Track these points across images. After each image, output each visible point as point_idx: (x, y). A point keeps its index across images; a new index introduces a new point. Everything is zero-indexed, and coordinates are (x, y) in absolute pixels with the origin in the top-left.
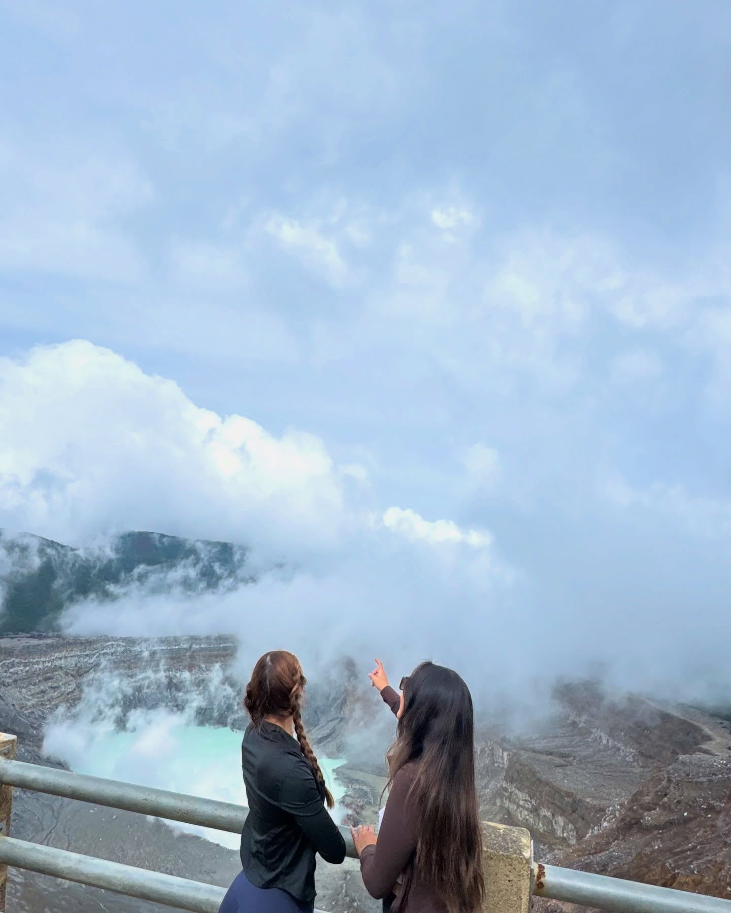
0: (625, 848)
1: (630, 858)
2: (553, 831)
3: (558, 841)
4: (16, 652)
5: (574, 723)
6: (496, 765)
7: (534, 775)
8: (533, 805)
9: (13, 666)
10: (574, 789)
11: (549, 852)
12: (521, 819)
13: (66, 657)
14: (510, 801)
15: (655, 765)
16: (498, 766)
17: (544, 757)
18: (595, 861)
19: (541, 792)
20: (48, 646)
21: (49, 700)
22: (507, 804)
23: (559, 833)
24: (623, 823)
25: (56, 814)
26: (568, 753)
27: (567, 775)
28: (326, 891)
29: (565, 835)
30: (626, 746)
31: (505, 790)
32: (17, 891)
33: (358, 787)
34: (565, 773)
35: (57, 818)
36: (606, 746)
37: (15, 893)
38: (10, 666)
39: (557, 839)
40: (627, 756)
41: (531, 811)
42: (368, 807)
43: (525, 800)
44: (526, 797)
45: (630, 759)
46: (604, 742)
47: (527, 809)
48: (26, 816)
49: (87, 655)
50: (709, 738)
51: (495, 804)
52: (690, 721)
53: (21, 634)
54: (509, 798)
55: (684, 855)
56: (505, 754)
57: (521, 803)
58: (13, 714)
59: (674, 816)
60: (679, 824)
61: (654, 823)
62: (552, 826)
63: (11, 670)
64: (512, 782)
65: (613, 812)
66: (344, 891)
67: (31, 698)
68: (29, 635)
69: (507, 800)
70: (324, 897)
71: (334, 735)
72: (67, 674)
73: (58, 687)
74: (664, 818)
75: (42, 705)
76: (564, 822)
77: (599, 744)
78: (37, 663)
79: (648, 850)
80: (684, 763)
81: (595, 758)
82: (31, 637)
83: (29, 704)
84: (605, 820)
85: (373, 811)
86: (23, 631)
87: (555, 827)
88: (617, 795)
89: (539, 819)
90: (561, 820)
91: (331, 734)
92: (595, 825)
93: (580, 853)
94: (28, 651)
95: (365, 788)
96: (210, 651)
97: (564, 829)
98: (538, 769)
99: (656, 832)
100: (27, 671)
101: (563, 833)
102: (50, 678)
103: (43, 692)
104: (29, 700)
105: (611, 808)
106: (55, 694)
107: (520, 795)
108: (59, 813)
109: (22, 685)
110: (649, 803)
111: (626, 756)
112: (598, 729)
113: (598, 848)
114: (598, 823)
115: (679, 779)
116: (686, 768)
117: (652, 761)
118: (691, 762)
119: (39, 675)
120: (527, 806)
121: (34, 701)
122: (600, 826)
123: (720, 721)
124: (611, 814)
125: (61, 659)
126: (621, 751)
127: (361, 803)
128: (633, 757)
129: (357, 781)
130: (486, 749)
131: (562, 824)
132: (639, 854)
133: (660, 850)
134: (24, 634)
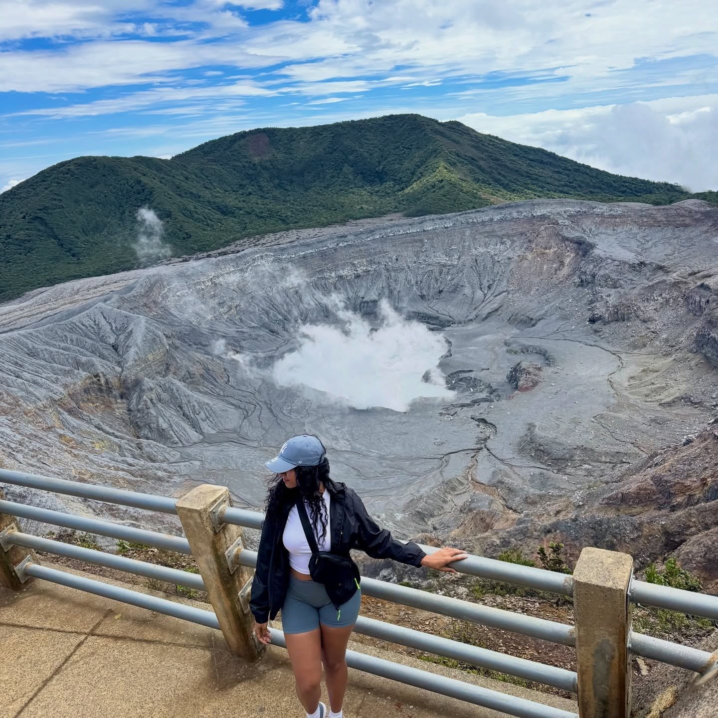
28: (513, 440)
42: (546, 369)
66: (529, 439)
70: (511, 444)
85: (553, 372)
91: (500, 307)
127: (540, 366)
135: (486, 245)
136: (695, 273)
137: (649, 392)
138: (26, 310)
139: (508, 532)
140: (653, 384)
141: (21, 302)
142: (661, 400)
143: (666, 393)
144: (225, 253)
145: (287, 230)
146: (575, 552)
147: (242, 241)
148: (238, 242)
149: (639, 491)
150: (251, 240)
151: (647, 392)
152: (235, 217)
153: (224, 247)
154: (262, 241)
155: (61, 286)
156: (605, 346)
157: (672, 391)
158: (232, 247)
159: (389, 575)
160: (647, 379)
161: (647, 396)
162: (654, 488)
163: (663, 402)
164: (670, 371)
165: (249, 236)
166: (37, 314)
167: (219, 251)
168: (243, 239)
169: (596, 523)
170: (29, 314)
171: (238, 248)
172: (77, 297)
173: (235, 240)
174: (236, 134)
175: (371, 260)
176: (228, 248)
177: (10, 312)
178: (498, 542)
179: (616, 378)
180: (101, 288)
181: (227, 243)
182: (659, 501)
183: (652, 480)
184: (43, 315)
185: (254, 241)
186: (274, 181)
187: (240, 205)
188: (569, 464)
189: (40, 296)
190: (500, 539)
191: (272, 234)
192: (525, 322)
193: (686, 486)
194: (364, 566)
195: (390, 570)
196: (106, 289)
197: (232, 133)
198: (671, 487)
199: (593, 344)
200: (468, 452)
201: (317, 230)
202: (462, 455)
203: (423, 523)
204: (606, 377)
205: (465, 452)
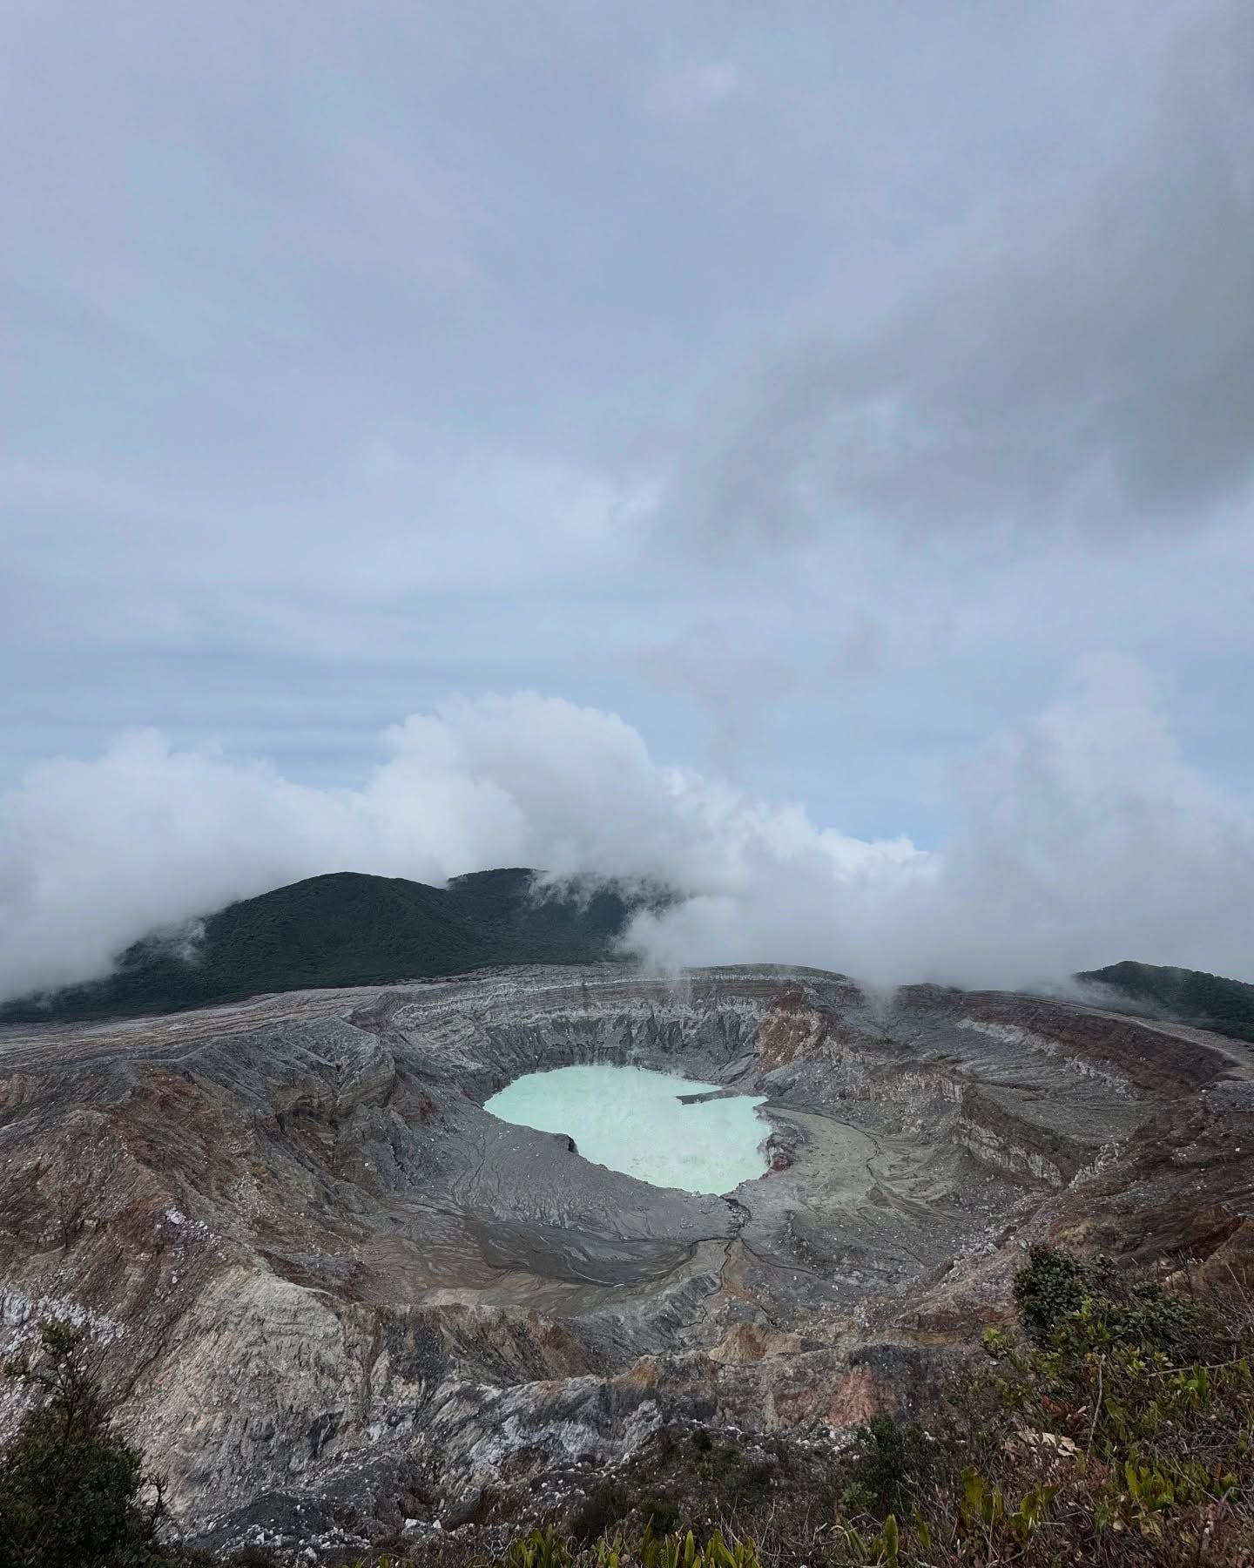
0: (1153, 1188)
1: (1163, 1200)
2: (1029, 1172)
3: (1036, 1182)
4: (414, 998)
5: (1041, 1051)
6: (946, 1100)
7: (1000, 1110)
8: (1000, 1143)
9: (413, 1011)
10: (1054, 1125)
11: (1026, 1194)
12: (986, 1158)
13: (461, 1001)
14: (970, 1139)
15: (1157, 1097)
16: (949, 1102)
17: (1008, 1090)
18: (1114, 1203)
19: (1010, 1129)
20: (443, 990)
21: (451, 1044)
22: (966, 1142)
23: (1037, 1173)
24: (1143, 1161)
25: (480, 1151)
26: (1037, 1085)
27: (1040, 1109)
28: (770, 1231)
29: (1045, 1175)
30: (1114, 1076)
31: (963, 1126)
32: (460, 1223)
33: (785, 1125)
34: (1038, 1108)
35: (483, 1156)
36: (1088, 1076)
37: (458, 1225)
38: (410, 1011)
39: (1034, 1180)
40: (1117, 1087)
41: (998, 1150)
42: (799, 1145)
43: (990, 1138)
44: (990, 1134)
45: (1120, 1090)
46: (1084, 1072)
47: (993, 1148)
48: (454, 1154)
49: (481, 998)
50: (1233, 1064)
51: (951, 1142)
52: (1203, 1044)
53: (412, 980)
54: (969, 1136)
55: (1247, 1196)
56: (957, 1088)
57: (985, 1141)
58: (422, 1058)
59: (1221, 1152)
60: (1229, 1161)
61: (1191, 1160)
62: (1027, 1166)
63: (412, 1016)
64: (971, 1118)
65: (1111, 1150)
66: (789, 1231)
67: (434, 1042)
68: (420, 981)
69: (967, 1138)
70: (768, 1235)
71: (749, 1072)
72: (465, 1018)
73: (458, 1031)
74: (1205, 1155)
75: (446, 1048)
76: (1043, 1161)
77: (1077, 1074)
78: (435, 1007)
79: (1187, 1191)
80: (1226, 1091)
81: (1074, 1091)
82: (422, 983)
83: (434, 1047)
84: (1099, 1159)
85: (807, 1150)
86: (413, 977)
87: (1031, 1167)
88: (1113, 1131)
89: (1009, 1158)
90: (1038, 1159)
91: (747, 1070)
92: (1086, 1164)
93: (1088, 1194)
94: (424, 996)
95: (793, 1126)
96: (604, 988)
97: (1043, 1168)
98: (1003, 1104)
99: (1196, 1170)
100: (427, 1016)
101: (1043, 1173)
102: (449, 1022)
103: (445, 1035)
104: (433, 1044)
105: (1106, 1146)
106: (457, 1038)
107: (983, 1131)
108: (484, 1151)
109: (425, 1030)
110: (1179, 1138)
111: (1114, 1088)
112: (1073, 1058)
113: (1112, 1188)
114: (1091, 1162)
115: (1222, 1109)
116: (1230, 1097)
117: (1152, 1092)
118: (1236, 1090)
119: (438, 1019)
120: (992, 1144)
121: (438, 1045)
122: (1094, 1166)
123: (1245, 1043)
124: (1107, 1153)
125: (456, 1002)
126: (1108, 1082)
127: (794, 1142)
128: (1126, 1088)
129: (783, 1119)
130: (932, 1083)
131: (1041, 1164)
132: (1175, 1195)
133: (1204, 1191)
134: (415, 981)
135: (732, 1003)
136: (945, 1057)
137: (914, 1186)
138: (248, 1014)
139: (803, 1359)
140: (916, 1176)
141: (244, 1006)
142: (927, 1197)
143: (932, 1189)
144: (466, 980)
145: (532, 963)
146: (889, 1397)
148: (480, 970)
149: (939, 1314)
150: (494, 969)
151: (912, 1186)
153: (466, 973)
154: (504, 972)
155: (293, 993)
156: (859, 1126)
157: (938, 1187)
158: (474, 974)
159: (652, 1410)
160: (908, 1170)
161: (911, 1190)
162: (957, 1311)
163: (930, 1199)
164: (931, 1163)
165: (493, 965)
166: (259, 1020)
167: (460, 976)
168: (486, 967)
169: (912, 1356)
170: (250, 1019)
171: (480, 976)
172: (305, 1007)
173: (480, 967)
176: (469, 974)
177: (230, 1015)
178: (791, 1372)
179: (874, 1164)
180: (333, 1001)
181: (470, 970)
182: (965, 1330)
183: (953, 1299)
184: (265, 1022)
185: (497, 971)
188: (837, 1269)
189: (267, 1001)
190: (794, 1368)
191: (516, 966)
192: (773, 1090)
193: (996, 1313)
194: (618, 1392)
195: (653, 1403)
196: (339, 1002)
198: (978, 1311)
199: (845, 1122)
200: (719, 1241)
201: (562, 968)
202: (713, 1245)
203: (669, 1335)
204: (864, 1162)
205: (715, 1241)
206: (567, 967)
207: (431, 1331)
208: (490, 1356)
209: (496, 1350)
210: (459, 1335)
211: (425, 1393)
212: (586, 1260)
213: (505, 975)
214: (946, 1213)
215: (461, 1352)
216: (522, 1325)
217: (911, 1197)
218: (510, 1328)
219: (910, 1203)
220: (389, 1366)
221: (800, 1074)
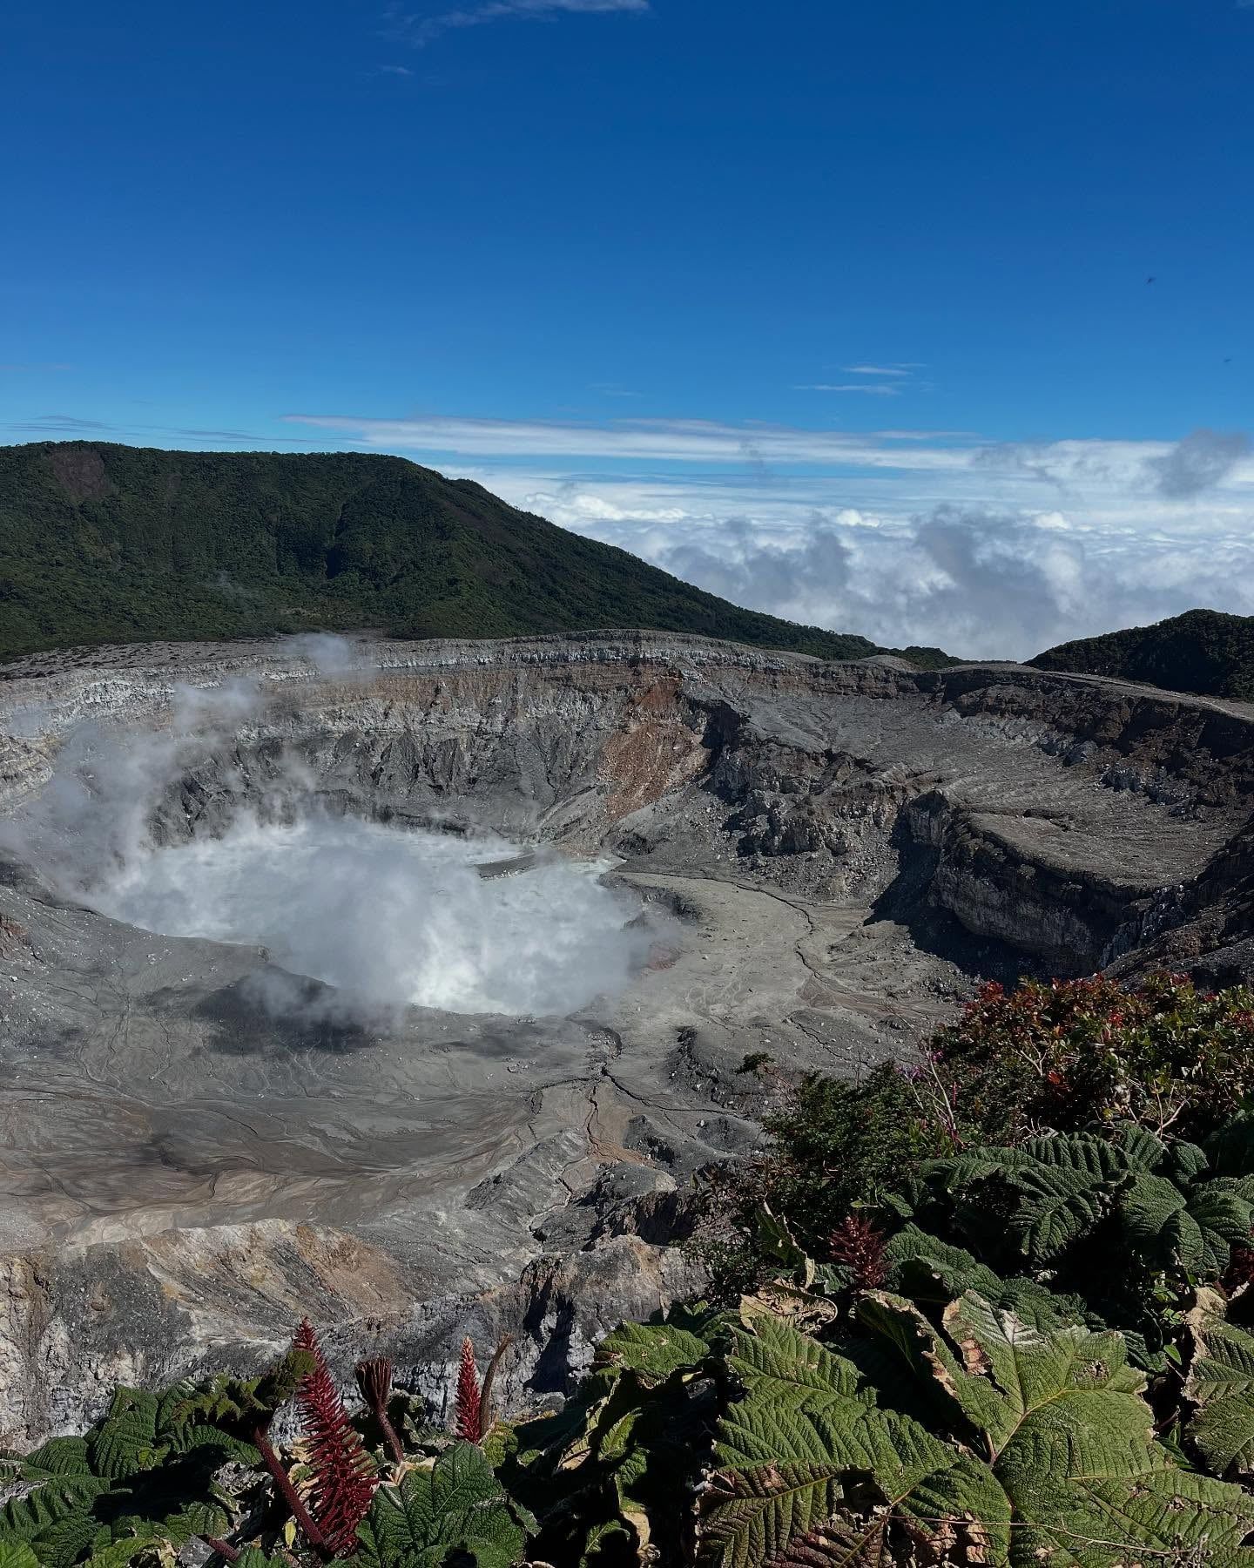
12: (978, 924)
14: (953, 898)
21: (8, 802)
22: (949, 902)
23: (1056, 939)
26: (1058, 810)
28: (655, 1060)
29: (1068, 940)
31: (944, 880)
34: (1061, 843)
39: (1052, 949)
41: (1001, 910)
47: (989, 908)
54: (952, 894)
56: (934, 822)
57: (976, 899)
62: (1041, 930)
64: (959, 866)
65: (1170, 896)
66: (686, 1056)
70: (652, 1068)
71: (590, 818)
76: (1065, 920)
77: (1115, 789)
87: (1047, 930)
89: (1013, 920)
90: (1058, 918)
91: (585, 815)
97: (1066, 930)
101: (1064, 939)
105: (1162, 890)
106: (18, 790)
107: (977, 885)
112: (1113, 764)
114: (1138, 915)
117: (1221, 809)
120: (990, 901)
124: (1163, 900)
128: (1185, 806)
129: (656, 887)
131: (1062, 924)
135: (556, 702)
136: (916, 775)
137: (867, 973)
145: (148, 640)
147: (46, 655)
148: (37, 656)
150: (68, 654)
151: (864, 973)
152: (26, 606)
154: (93, 658)
156: (776, 891)
158: (25, 665)
165: (63, 646)
168: (48, 650)
173: (29, 650)
174: (30, 445)
175: (334, 711)
176: (14, 666)
179: (808, 947)
185: (75, 657)
186: (112, 545)
187: (39, 583)
188: (766, 1102)
191: (113, 647)
192: (633, 845)
197: (23, 443)
199: (756, 887)
200: (576, 1084)
201: (213, 646)
202: (565, 1092)
203: (516, 1229)
204: (791, 943)
205: (570, 1085)
206: (224, 646)
207: (134, 1278)
208: (244, 1298)
209: (252, 1289)
210: (185, 1276)
211: (145, 1368)
212: (353, 1139)
213: (96, 665)
214: (917, 1007)
215: (194, 1301)
216: (288, 1247)
217: (865, 989)
218: (271, 1253)
219: (864, 998)
220: (68, 1339)
221: (677, 816)
